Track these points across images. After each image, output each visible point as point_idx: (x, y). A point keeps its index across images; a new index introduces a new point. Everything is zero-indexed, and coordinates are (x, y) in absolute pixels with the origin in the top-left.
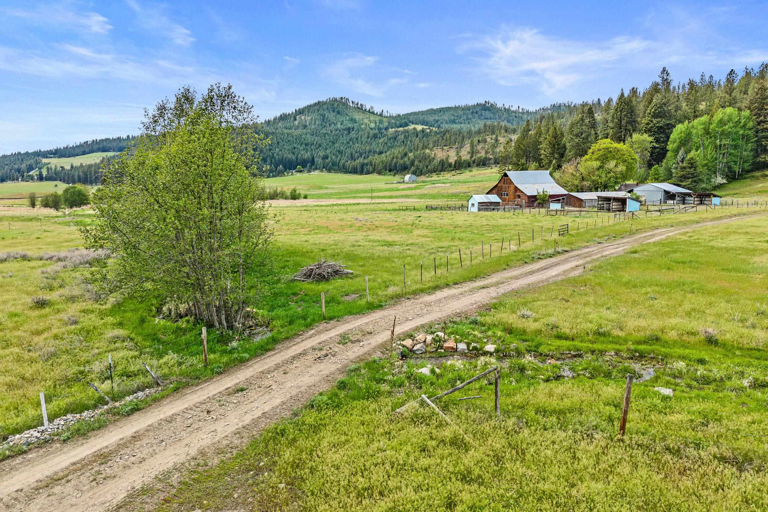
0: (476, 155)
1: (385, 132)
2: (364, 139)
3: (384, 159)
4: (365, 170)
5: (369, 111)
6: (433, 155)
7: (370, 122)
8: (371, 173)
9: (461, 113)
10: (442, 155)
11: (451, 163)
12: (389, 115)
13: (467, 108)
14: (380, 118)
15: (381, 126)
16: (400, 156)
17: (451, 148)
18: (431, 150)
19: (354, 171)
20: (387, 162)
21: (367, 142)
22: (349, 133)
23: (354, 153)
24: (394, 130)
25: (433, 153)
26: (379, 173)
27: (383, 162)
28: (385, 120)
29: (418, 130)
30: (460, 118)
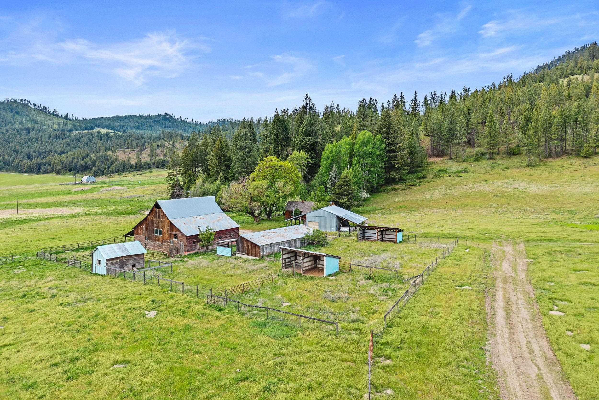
0: (155, 158)
1: (68, 134)
2: (45, 140)
3: (64, 159)
4: (42, 169)
5: (53, 114)
6: (115, 157)
7: (53, 124)
8: (49, 173)
9: (144, 121)
10: (124, 157)
11: (132, 164)
12: (74, 119)
13: (149, 117)
14: (65, 120)
15: (65, 128)
16: (81, 156)
17: (133, 150)
18: (114, 152)
19: (30, 170)
20: (67, 162)
21: (47, 142)
22: (29, 133)
23: (31, 152)
24: (77, 132)
25: (115, 154)
26: (58, 173)
27: (62, 162)
28: (69, 122)
29: (102, 133)
30: (144, 125)
